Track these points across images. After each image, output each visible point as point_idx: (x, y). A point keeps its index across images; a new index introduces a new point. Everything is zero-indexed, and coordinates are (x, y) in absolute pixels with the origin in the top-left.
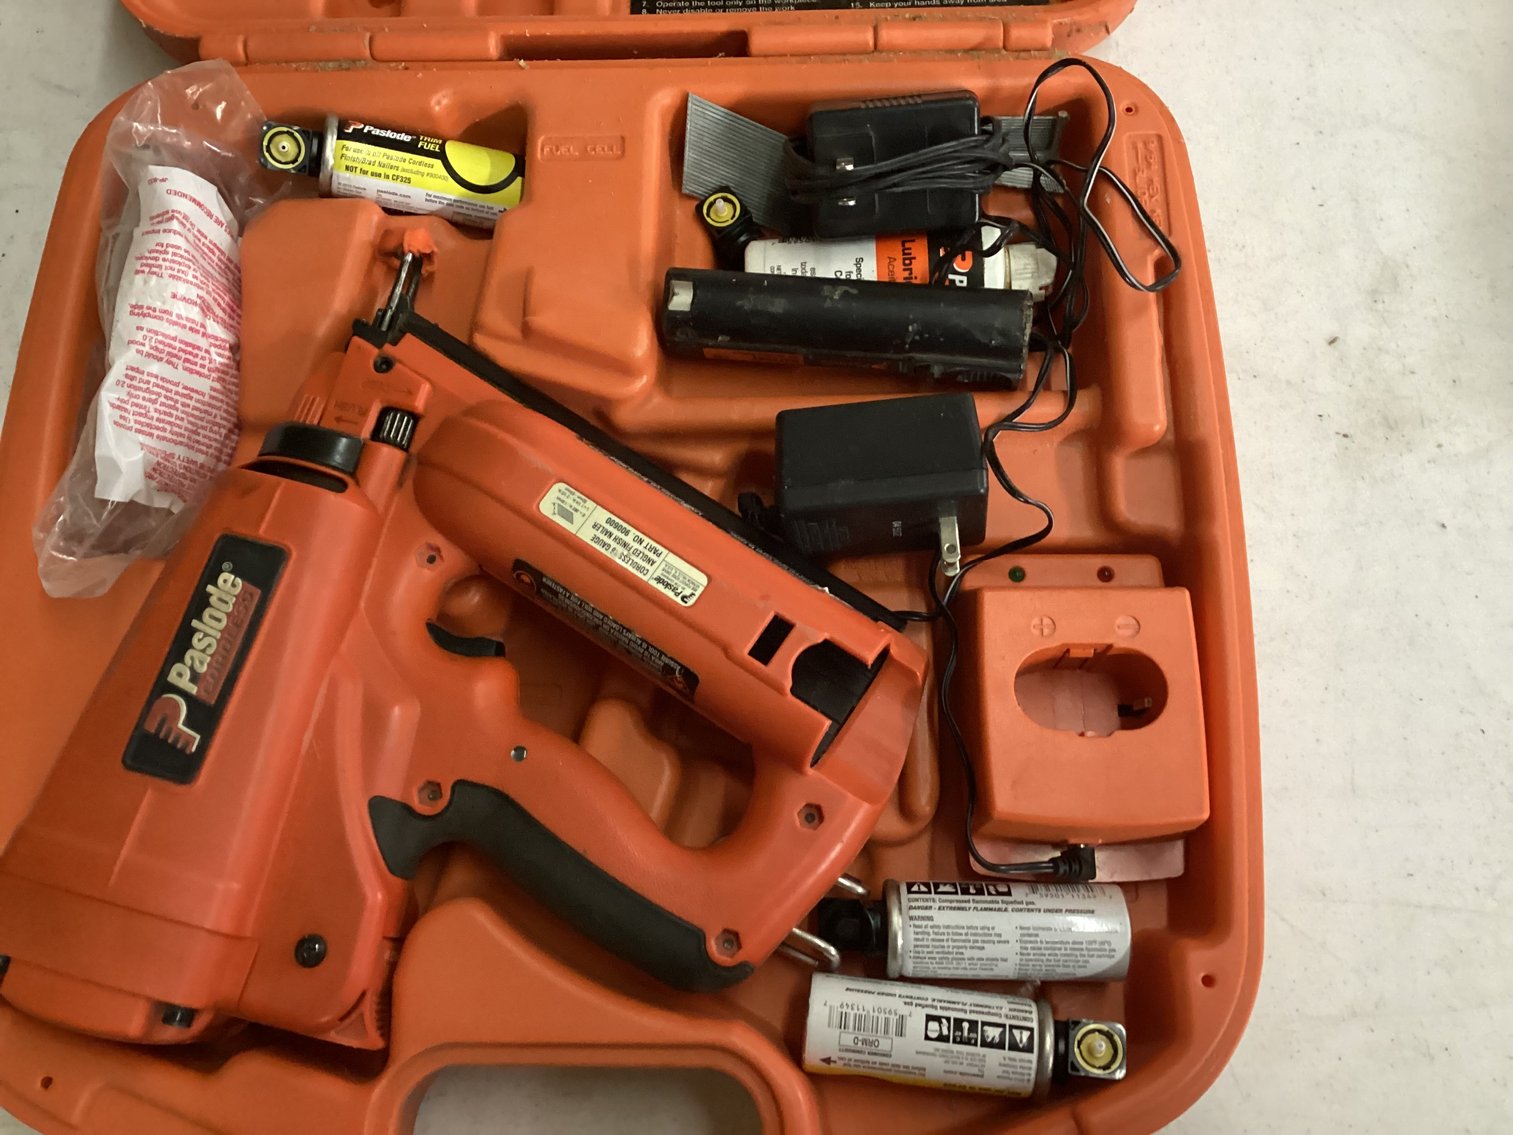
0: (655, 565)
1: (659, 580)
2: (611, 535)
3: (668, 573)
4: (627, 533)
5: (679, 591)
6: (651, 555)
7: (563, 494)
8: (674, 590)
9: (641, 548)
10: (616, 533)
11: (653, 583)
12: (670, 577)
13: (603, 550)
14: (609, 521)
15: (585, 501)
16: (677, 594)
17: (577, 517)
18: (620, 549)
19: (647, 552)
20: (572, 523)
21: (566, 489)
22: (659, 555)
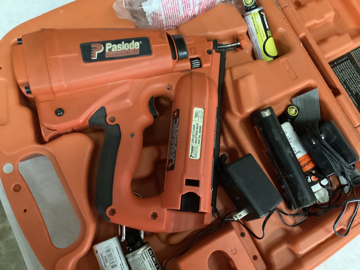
0: (195, 144)
1: (192, 147)
3: (195, 148)
4: (200, 132)
5: (192, 153)
6: (197, 142)
7: (201, 112)
8: (192, 152)
9: (198, 138)
10: (198, 130)
11: (191, 146)
12: (195, 149)
13: (192, 129)
14: (200, 127)
15: (202, 118)
16: (191, 153)
17: (197, 118)
18: (195, 133)
19: (198, 140)
20: (195, 118)
21: (203, 112)
22: (199, 143)
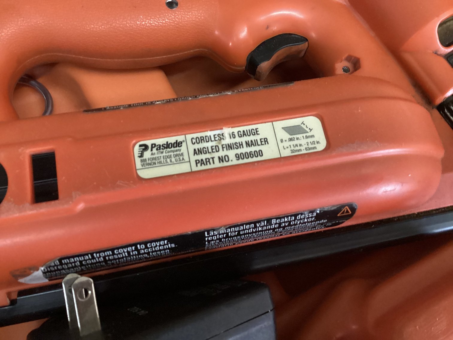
0: (191, 152)
1: (178, 144)
2: (248, 144)
3: (176, 155)
4: (238, 157)
5: (154, 150)
6: (203, 157)
7: (313, 143)
8: (159, 147)
9: (216, 155)
10: (245, 150)
11: (180, 138)
12: (172, 154)
13: (241, 129)
14: (260, 153)
15: (292, 151)
16: (153, 145)
17: (286, 136)
18: (228, 141)
19: (208, 156)
20: (282, 128)
21: (315, 148)
22: (197, 162)
